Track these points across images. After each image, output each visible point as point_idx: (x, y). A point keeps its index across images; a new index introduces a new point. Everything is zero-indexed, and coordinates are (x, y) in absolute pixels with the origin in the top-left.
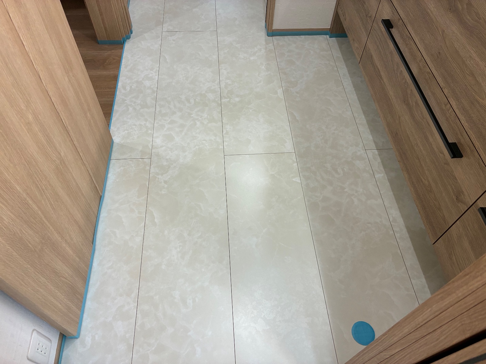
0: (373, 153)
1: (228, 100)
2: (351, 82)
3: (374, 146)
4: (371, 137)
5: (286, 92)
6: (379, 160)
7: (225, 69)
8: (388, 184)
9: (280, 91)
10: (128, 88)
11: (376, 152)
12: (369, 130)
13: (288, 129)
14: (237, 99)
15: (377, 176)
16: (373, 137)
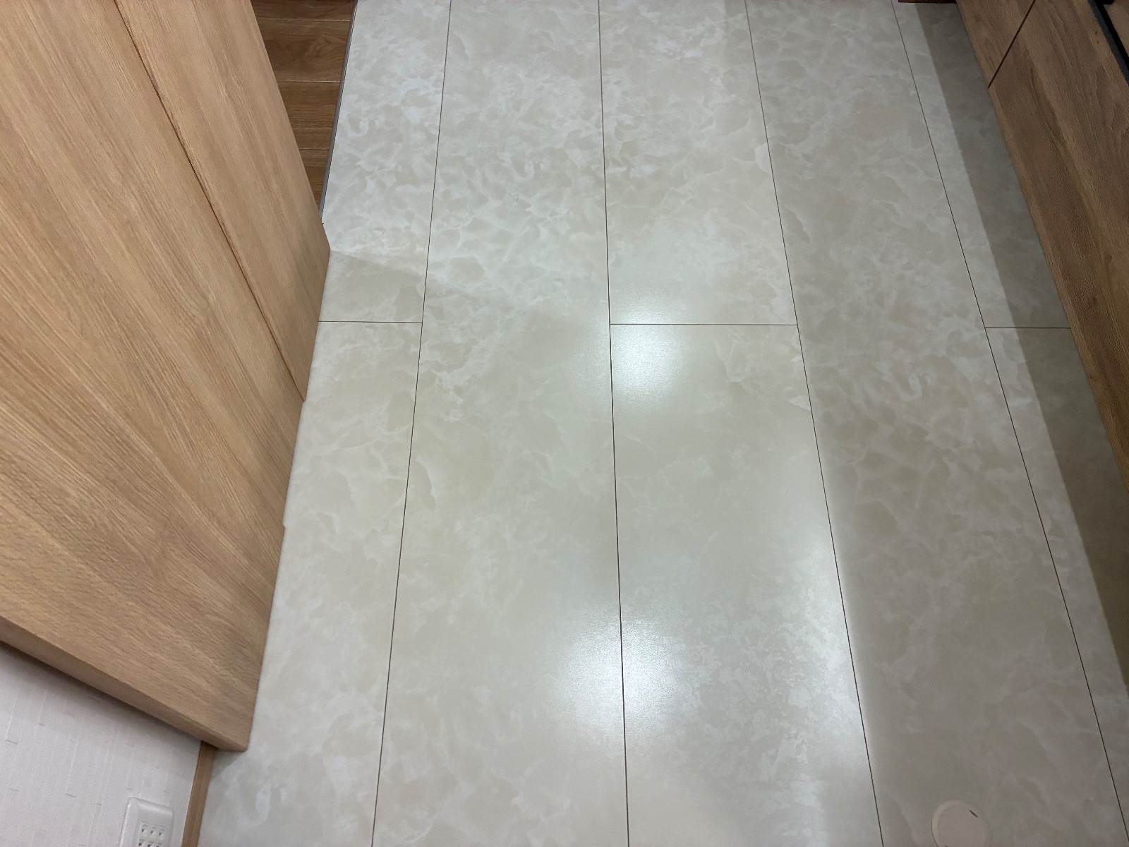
0: (1005, 339)
1: (625, 169)
2: (953, 131)
3: (1010, 317)
4: (1001, 293)
5: (777, 153)
6: (1022, 360)
7: (616, 83)
8: (1042, 427)
9: (761, 151)
10: (364, 125)
11: (1014, 335)
12: (996, 272)
13: (780, 257)
14: (648, 169)
15: (1014, 402)
16: (1006, 292)
